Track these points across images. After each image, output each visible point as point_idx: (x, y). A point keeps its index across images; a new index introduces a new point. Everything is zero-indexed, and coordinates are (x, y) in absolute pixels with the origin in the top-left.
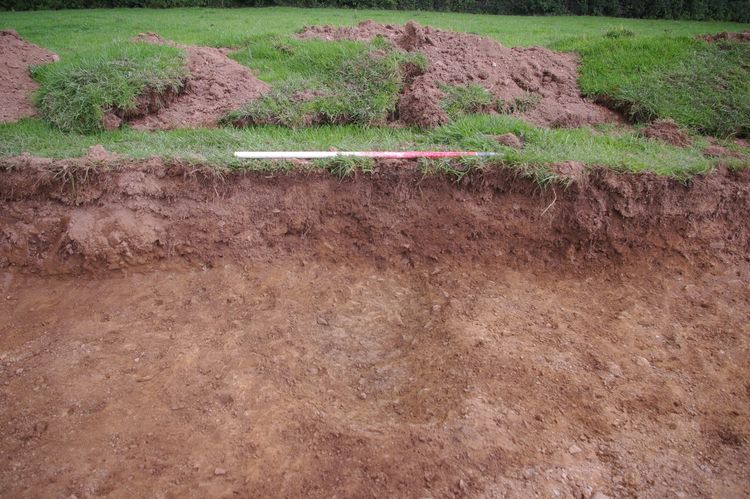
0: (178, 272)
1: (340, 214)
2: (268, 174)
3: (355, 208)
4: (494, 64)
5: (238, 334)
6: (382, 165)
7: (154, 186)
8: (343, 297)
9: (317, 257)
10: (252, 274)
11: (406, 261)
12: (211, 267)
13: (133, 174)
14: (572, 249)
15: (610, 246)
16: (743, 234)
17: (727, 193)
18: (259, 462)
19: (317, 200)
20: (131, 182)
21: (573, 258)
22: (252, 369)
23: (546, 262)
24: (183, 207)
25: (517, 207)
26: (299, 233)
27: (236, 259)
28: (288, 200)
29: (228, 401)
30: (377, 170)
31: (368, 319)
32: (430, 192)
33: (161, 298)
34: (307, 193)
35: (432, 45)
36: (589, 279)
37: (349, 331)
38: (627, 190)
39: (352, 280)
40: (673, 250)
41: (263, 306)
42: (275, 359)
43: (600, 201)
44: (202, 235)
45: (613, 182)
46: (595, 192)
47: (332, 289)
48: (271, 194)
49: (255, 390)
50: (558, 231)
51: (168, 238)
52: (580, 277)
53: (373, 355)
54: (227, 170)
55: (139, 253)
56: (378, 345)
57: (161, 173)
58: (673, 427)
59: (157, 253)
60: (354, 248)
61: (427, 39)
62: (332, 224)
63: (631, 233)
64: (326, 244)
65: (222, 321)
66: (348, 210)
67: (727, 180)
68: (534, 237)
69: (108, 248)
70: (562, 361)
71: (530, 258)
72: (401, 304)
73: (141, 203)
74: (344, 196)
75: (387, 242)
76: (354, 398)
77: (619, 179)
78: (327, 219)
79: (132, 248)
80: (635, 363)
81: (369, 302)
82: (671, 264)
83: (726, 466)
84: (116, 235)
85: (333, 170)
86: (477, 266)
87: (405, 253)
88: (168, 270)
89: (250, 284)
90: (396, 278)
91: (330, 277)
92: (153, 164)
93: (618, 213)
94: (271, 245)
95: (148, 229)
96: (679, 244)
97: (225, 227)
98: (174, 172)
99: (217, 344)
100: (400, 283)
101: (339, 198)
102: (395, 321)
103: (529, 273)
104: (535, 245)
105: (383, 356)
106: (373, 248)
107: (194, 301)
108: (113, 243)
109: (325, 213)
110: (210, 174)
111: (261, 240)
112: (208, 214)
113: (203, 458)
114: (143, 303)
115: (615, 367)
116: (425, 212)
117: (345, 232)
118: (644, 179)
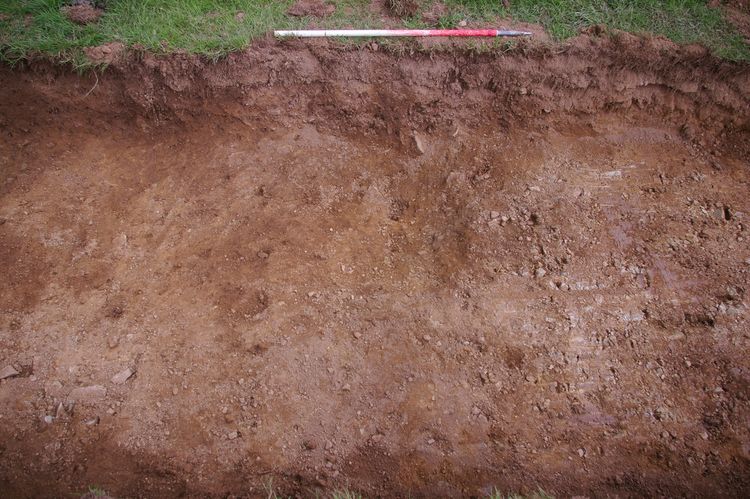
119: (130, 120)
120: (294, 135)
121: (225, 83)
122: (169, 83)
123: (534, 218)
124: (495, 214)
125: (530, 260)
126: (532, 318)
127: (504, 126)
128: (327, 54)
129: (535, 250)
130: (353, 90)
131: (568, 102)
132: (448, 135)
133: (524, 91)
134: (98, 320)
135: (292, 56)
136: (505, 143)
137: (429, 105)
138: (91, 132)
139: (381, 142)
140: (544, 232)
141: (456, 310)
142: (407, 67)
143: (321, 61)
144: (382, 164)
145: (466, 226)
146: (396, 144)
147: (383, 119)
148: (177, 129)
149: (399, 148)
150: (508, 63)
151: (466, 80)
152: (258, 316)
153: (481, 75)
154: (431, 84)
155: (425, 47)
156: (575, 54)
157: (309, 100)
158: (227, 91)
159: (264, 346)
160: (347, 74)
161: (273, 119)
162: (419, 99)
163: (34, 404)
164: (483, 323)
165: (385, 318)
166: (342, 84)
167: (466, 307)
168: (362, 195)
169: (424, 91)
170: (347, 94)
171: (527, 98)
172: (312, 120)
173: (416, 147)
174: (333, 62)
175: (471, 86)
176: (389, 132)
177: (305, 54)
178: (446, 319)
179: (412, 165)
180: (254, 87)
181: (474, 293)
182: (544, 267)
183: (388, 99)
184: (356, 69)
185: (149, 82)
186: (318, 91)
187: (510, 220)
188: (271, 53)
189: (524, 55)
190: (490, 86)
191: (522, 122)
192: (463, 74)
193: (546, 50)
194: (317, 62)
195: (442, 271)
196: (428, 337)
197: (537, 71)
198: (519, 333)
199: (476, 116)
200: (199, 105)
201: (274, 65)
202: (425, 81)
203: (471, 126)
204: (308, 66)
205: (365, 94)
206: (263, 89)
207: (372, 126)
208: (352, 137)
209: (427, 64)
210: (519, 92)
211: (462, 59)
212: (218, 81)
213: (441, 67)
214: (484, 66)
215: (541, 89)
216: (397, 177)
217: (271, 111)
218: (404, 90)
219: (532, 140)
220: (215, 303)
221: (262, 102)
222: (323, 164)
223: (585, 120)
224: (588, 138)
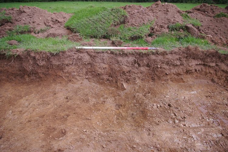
4: (40, 18)
14: (26, 76)
16: (84, 70)
21: (27, 79)
23: (19, 80)
25: (5, 63)
35: (26, 13)
61: (24, 11)
68: (13, 72)
71: (14, 79)
77: (35, 54)
119: (22, 77)
120: (80, 82)
121: (58, 63)
122: (38, 62)
123: (169, 105)
124: (155, 104)
125: (171, 118)
126: (178, 137)
127: (153, 79)
128: (93, 54)
129: (173, 114)
130: (101, 67)
131: (174, 70)
132: (134, 83)
133: (159, 66)
135: (81, 55)
136: (154, 85)
137: (127, 72)
138: (8, 81)
139: (111, 86)
140: (174, 109)
141: (145, 135)
142: (120, 59)
143: (91, 56)
144: (111, 93)
145: (145, 109)
146: (116, 86)
147: (112, 77)
148: (39, 80)
149: (117, 88)
150: (153, 57)
151: (140, 63)
152: (61, 138)
153: (145, 61)
154: (128, 65)
155: (126, 52)
156: (175, 53)
157: (86, 70)
158: (58, 66)
159: (62, 149)
160: (100, 61)
161: (73, 77)
162: (124, 70)
164: (158, 140)
165: (116, 140)
166: (98, 64)
167: (149, 134)
168: (104, 102)
169: (126, 67)
170: (99, 68)
171: (160, 69)
172: (87, 77)
173: (124, 87)
174: (95, 56)
175: (141, 65)
176: (114, 82)
177: (86, 54)
178: (142, 139)
179: (122, 93)
180: (67, 65)
181: (152, 129)
182: (177, 120)
183: (114, 70)
184: (103, 59)
185: (31, 62)
186: (89, 67)
187: (161, 106)
188: (74, 54)
189: (158, 54)
190: (148, 65)
191: (159, 78)
192: (138, 61)
193: (165, 52)
194: (89, 57)
195: (137, 124)
196: (135, 146)
197: (163, 59)
198: (174, 143)
199: (144, 76)
200: (48, 71)
201: (75, 57)
202: (126, 64)
203: (142, 80)
204: (87, 58)
205: (106, 68)
206: (71, 66)
207: (108, 80)
208: (101, 84)
209: (127, 58)
210: (158, 67)
211: (138, 56)
212: (55, 62)
213: (131, 59)
214: (145, 58)
215: (165, 66)
216: (117, 97)
217: (73, 74)
218: (119, 67)
219: (163, 84)
220: (43, 133)
221: (70, 70)
222: (90, 91)
223: (180, 77)
224: (182, 83)
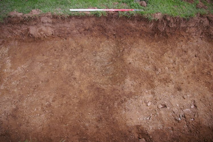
0: (58, 40)
1: (98, 26)
2: (79, 16)
3: (101, 24)
5: (75, 60)
6: (109, 13)
7: (50, 21)
8: (99, 47)
9: (92, 36)
10: (76, 41)
11: (114, 37)
12: (66, 39)
13: (44, 17)
15: (166, 34)
17: (198, 21)
18: (83, 94)
19: (92, 22)
20: (44, 19)
22: (79, 70)
24: (58, 25)
26: (87, 30)
27: (72, 37)
28: (84, 22)
29: (75, 79)
30: (107, 15)
31: (105, 53)
32: (121, 20)
33: (55, 49)
34: (89, 21)
36: (159, 42)
37: (100, 57)
38: (172, 21)
39: (101, 42)
40: (182, 35)
41: (80, 51)
42: (84, 67)
43: (165, 23)
44: (63, 32)
45: (169, 19)
46: (163, 21)
47: (96, 45)
48: (80, 21)
49: (80, 76)
50: (153, 30)
51: (55, 33)
52: (157, 41)
53: (106, 63)
54: (68, 16)
55: (48, 37)
56: (107, 61)
57: (52, 17)
58: (168, 86)
59: (53, 36)
60: (101, 33)
62: (96, 28)
63: (171, 31)
64: (94, 33)
65: (71, 55)
66: (100, 25)
67: (199, 17)
69: (40, 36)
70: (148, 68)
72: (113, 49)
73: (47, 24)
74: (99, 22)
75: (110, 32)
76: (102, 75)
78: (94, 27)
79: (46, 36)
80: (164, 69)
81: (105, 49)
82: (181, 38)
83: (177, 96)
84: (42, 33)
85: (96, 15)
86: (132, 38)
87: (114, 35)
88: (56, 40)
89: (76, 44)
90: (112, 41)
91: (96, 41)
92: (49, 15)
93: (169, 26)
94: (81, 33)
95: (50, 31)
96: (183, 34)
97: (69, 30)
98: (55, 17)
99: (71, 63)
100: (113, 43)
101: (97, 22)
102: (111, 53)
103: (145, 40)
104: (147, 34)
105: (108, 64)
106: (106, 34)
107: (63, 50)
108: (41, 35)
109: (94, 25)
110: (64, 17)
111: (78, 32)
112: (64, 27)
113: (72, 94)
114: (51, 50)
115: (160, 70)
116: (120, 25)
117: (99, 30)
118: (177, 18)
134: (176, 91)
163: (173, 115)
